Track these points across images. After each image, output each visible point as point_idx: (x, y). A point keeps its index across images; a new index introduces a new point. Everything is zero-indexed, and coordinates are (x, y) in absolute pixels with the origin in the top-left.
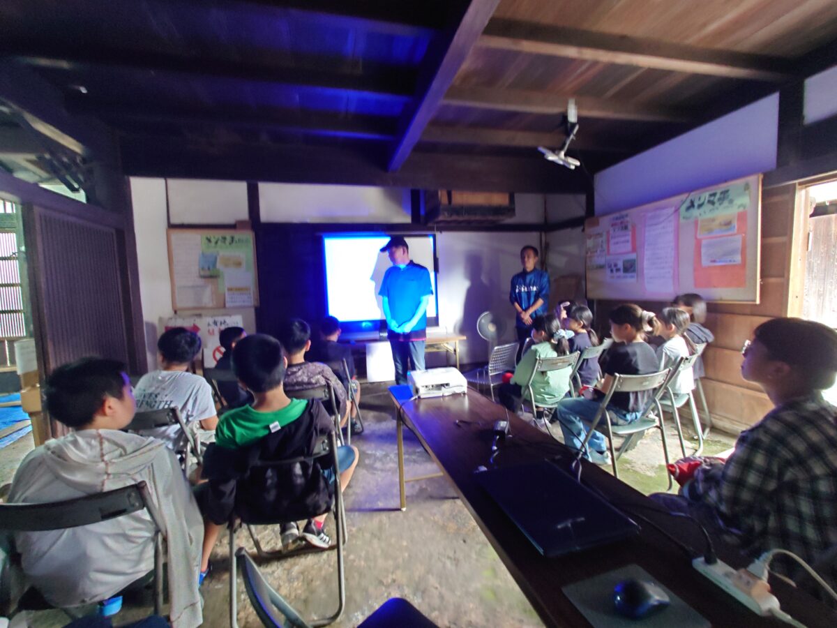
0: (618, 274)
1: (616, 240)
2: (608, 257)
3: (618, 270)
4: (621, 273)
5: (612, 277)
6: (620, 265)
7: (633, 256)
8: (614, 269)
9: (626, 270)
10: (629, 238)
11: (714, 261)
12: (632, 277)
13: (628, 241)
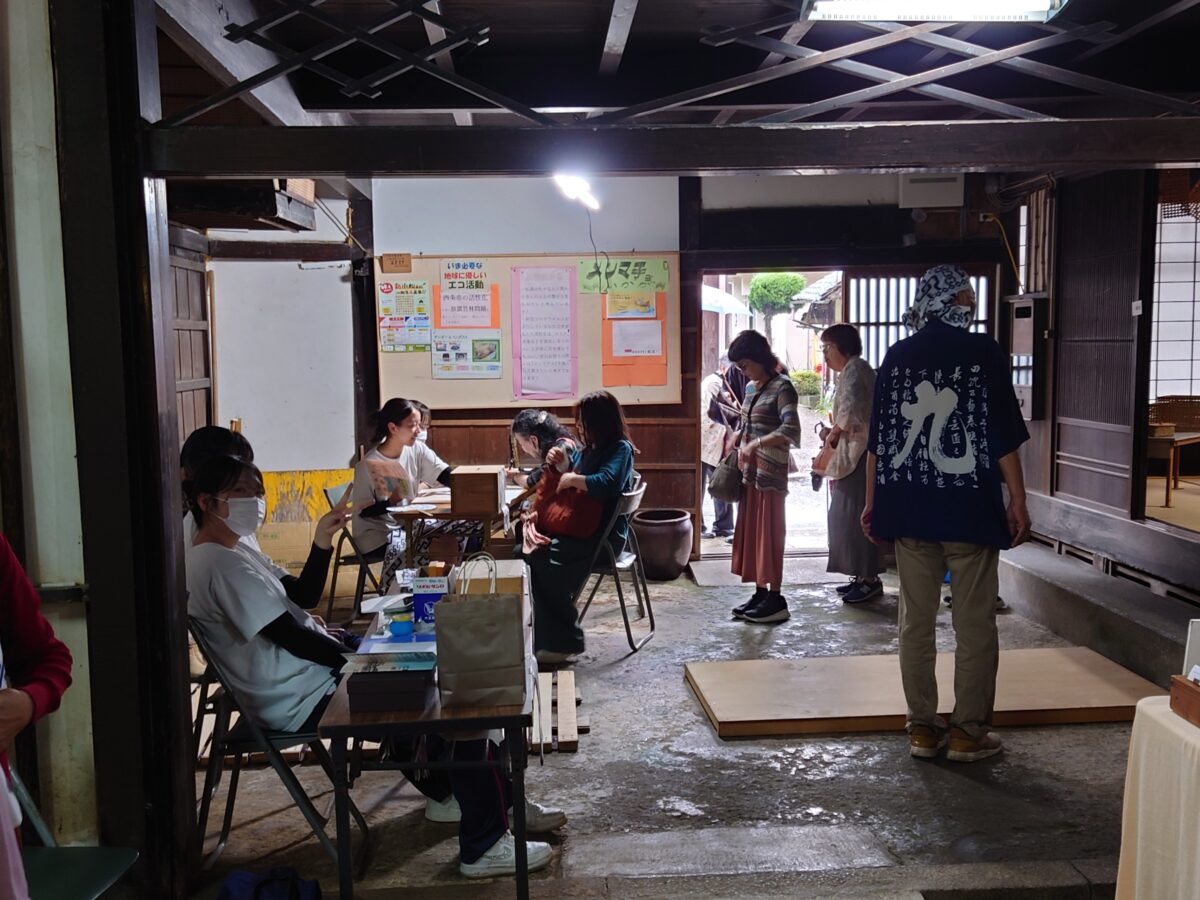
0: (462, 362)
1: (456, 303)
2: (439, 332)
3: (461, 356)
4: (469, 361)
5: (449, 368)
6: (466, 348)
7: (493, 334)
8: (453, 355)
9: (478, 356)
10: (488, 304)
11: (630, 351)
12: (494, 368)
13: (483, 309)
